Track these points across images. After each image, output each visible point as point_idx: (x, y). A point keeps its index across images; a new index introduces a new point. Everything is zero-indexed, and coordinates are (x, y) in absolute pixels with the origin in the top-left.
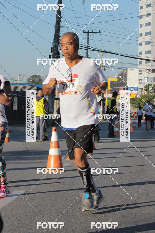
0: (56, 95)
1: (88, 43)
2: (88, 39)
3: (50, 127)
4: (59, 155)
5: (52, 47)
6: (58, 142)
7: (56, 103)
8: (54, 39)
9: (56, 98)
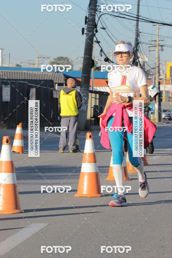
0: (91, 86)
1: (138, 11)
2: (139, 5)
3: (82, 133)
4: (96, 173)
5: (86, 17)
6: (94, 154)
7: (92, 98)
8: (90, 5)
9: (92, 90)
